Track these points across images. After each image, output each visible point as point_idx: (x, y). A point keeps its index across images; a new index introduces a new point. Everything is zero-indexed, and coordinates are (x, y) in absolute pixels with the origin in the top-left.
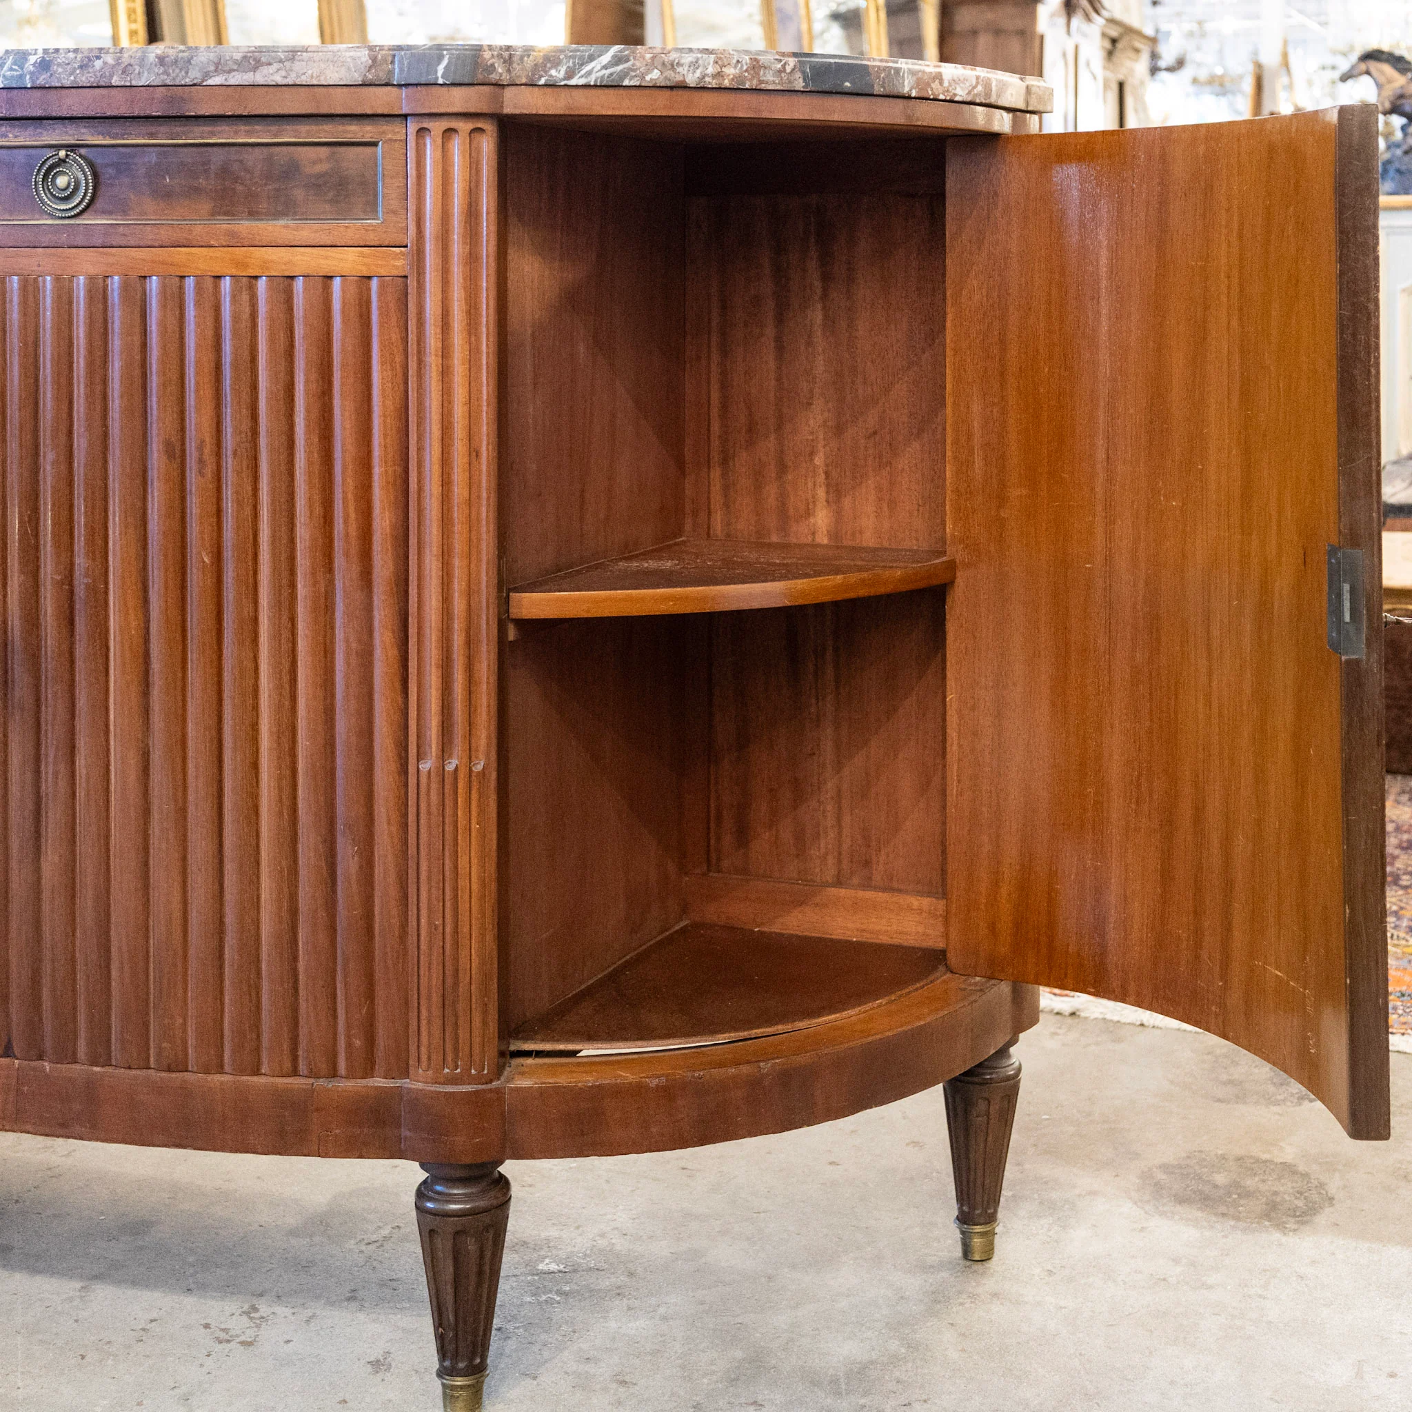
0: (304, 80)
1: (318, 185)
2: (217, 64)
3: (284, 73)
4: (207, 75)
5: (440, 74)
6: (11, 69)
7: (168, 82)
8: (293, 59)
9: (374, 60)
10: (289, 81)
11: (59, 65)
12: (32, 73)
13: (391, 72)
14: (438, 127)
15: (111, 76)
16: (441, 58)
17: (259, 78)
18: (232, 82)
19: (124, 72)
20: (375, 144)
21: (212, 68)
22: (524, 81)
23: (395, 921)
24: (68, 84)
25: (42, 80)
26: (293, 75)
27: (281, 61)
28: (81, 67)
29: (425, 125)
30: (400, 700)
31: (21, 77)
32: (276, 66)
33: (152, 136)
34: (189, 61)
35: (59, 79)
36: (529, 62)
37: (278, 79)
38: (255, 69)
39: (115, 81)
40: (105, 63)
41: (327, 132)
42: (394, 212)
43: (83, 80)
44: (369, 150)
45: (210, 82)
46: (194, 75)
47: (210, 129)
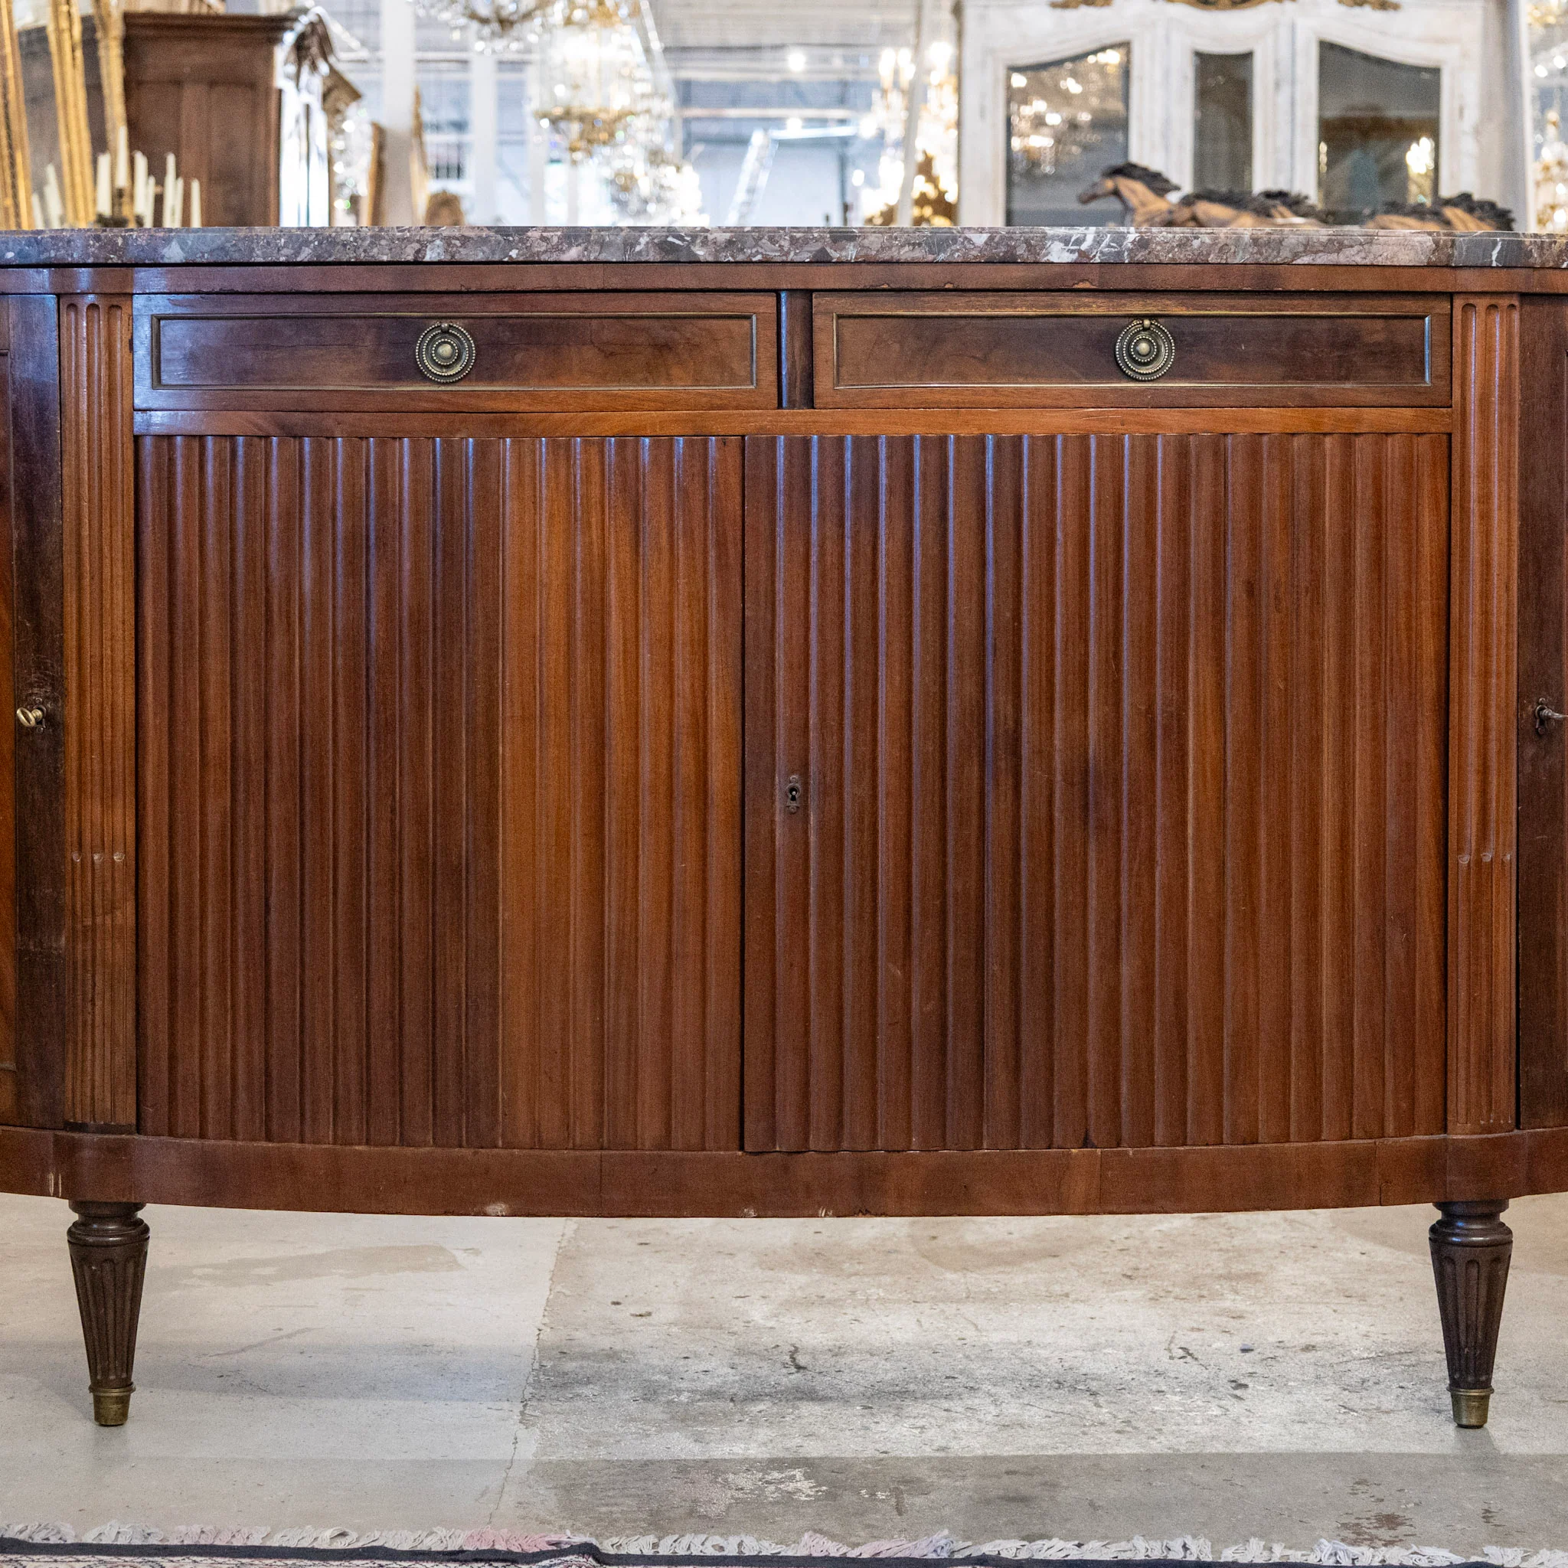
0: (1380, 261)
1: (1373, 352)
2: (1306, 246)
3: (1363, 254)
4: (1296, 255)
5: (1494, 258)
6: (1109, 246)
7: (1261, 261)
8: (1371, 243)
9: (1437, 243)
10: (1367, 262)
11: (1158, 243)
12: (1130, 251)
13: (1450, 256)
14: (1482, 303)
15: (1209, 255)
16: (1495, 243)
17: (1342, 259)
18: (1319, 261)
19: (1221, 249)
20: (1423, 318)
21: (1301, 249)
22: (1551, 264)
23: (1435, 997)
24: (1166, 260)
25: (1140, 257)
26: (1371, 256)
27: (1361, 244)
28: (1179, 246)
29: (1471, 301)
30: (1440, 802)
31: (1120, 254)
32: (1356, 248)
33: (1232, 308)
34: (1281, 242)
35: (1157, 256)
36: (1555, 248)
37: (1358, 260)
38: (1339, 251)
39: (1212, 259)
40: (1203, 243)
41: (1386, 307)
42: (1439, 377)
43: (1181, 257)
44: (1416, 323)
45: (1299, 261)
46: (1285, 254)
47: (1288, 302)
